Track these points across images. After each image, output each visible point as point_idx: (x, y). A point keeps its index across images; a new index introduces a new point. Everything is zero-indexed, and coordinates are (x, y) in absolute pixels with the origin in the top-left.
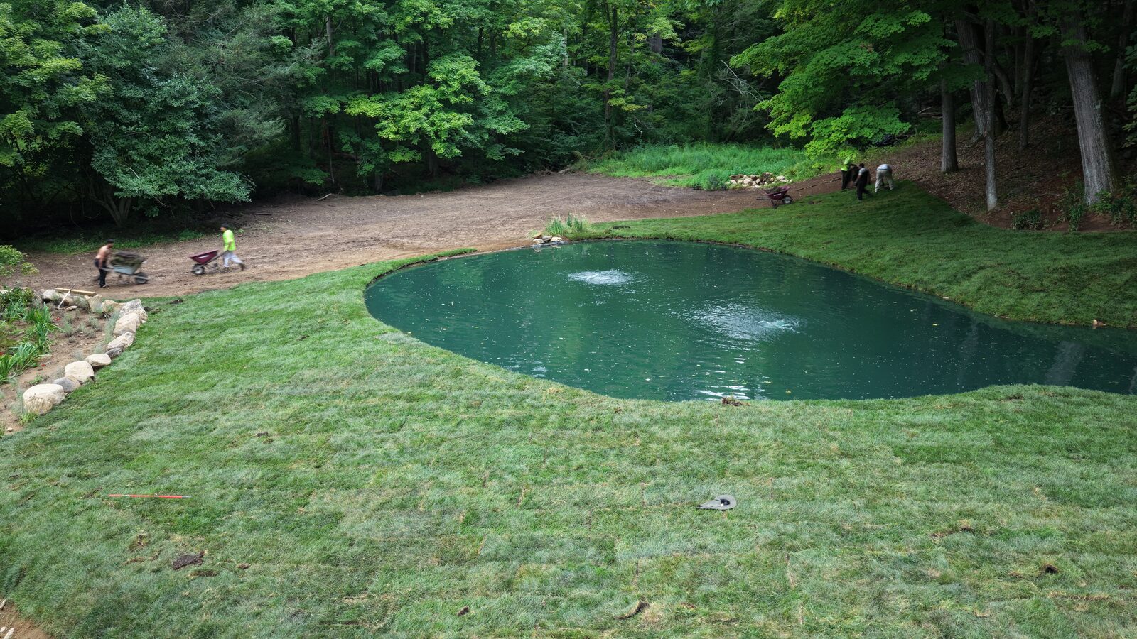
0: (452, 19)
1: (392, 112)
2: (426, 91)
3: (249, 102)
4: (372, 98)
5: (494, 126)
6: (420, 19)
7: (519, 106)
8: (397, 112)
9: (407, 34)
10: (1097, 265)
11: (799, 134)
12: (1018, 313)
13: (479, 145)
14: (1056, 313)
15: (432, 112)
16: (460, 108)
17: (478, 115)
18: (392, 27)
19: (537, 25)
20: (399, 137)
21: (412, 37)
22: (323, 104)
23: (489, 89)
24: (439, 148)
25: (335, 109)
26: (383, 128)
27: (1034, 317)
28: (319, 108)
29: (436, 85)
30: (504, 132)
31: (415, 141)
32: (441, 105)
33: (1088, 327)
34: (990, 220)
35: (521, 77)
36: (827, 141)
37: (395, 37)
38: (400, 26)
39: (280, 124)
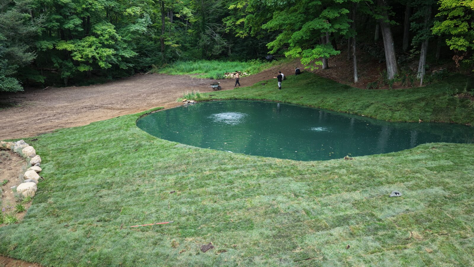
0: (103, 7)
1: (78, 48)
2: (92, 39)
3: (9, 44)
4: (68, 42)
5: (123, 54)
6: (89, 6)
7: (132, 45)
8: (81, 48)
9: (82, 13)
10: (412, 100)
11: (297, 56)
12: (394, 119)
13: (117, 63)
14: (407, 118)
15: (97, 48)
16: (109, 47)
17: (116, 49)
18: (75, 9)
19: (137, 10)
20: (83, 60)
21: (85, 14)
22: (46, 45)
23: (120, 37)
24: (102, 64)
25: (51, 47)
26: (75, 56)
27: (400, 120)
28: (43, 47)
29: (97, 36)
30: (128, 57)
31: (91, 61)
32: (101, 45)
33: (418, 122)
34: (357, 86)
35: (134, 33)
36: (310, 58)
37: (77, 14)
38: (79, 9)
39: (35, 54)
